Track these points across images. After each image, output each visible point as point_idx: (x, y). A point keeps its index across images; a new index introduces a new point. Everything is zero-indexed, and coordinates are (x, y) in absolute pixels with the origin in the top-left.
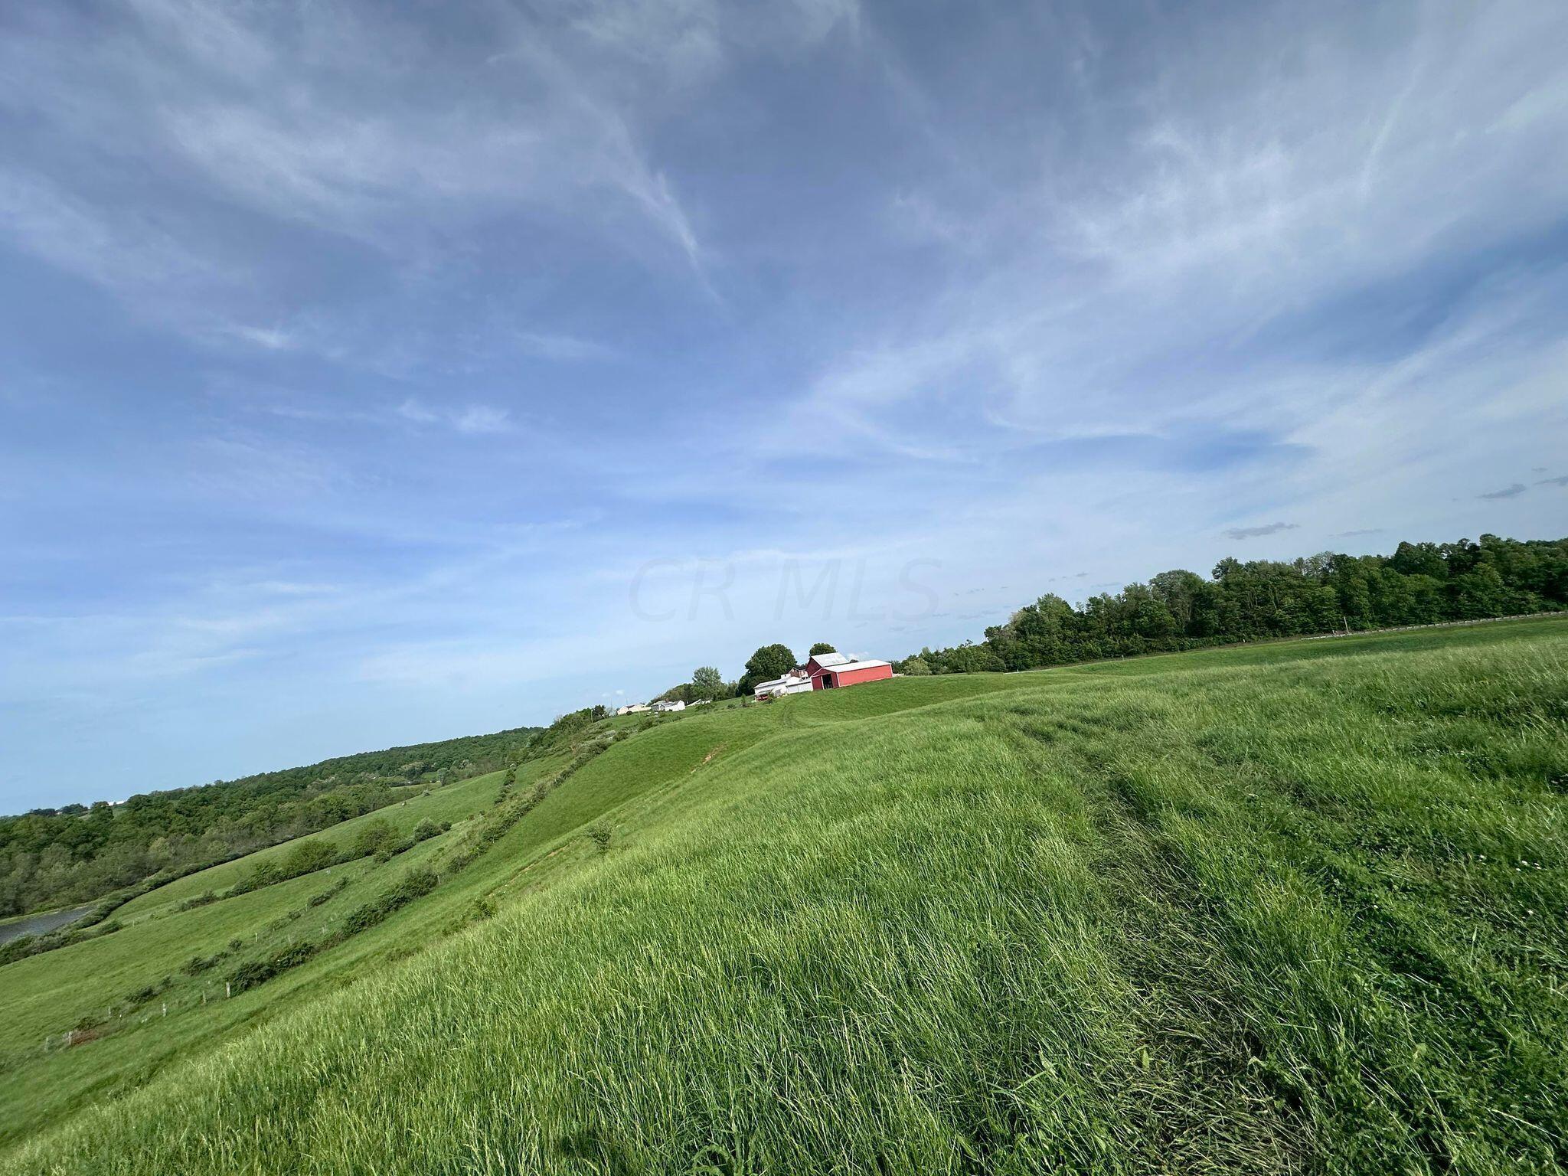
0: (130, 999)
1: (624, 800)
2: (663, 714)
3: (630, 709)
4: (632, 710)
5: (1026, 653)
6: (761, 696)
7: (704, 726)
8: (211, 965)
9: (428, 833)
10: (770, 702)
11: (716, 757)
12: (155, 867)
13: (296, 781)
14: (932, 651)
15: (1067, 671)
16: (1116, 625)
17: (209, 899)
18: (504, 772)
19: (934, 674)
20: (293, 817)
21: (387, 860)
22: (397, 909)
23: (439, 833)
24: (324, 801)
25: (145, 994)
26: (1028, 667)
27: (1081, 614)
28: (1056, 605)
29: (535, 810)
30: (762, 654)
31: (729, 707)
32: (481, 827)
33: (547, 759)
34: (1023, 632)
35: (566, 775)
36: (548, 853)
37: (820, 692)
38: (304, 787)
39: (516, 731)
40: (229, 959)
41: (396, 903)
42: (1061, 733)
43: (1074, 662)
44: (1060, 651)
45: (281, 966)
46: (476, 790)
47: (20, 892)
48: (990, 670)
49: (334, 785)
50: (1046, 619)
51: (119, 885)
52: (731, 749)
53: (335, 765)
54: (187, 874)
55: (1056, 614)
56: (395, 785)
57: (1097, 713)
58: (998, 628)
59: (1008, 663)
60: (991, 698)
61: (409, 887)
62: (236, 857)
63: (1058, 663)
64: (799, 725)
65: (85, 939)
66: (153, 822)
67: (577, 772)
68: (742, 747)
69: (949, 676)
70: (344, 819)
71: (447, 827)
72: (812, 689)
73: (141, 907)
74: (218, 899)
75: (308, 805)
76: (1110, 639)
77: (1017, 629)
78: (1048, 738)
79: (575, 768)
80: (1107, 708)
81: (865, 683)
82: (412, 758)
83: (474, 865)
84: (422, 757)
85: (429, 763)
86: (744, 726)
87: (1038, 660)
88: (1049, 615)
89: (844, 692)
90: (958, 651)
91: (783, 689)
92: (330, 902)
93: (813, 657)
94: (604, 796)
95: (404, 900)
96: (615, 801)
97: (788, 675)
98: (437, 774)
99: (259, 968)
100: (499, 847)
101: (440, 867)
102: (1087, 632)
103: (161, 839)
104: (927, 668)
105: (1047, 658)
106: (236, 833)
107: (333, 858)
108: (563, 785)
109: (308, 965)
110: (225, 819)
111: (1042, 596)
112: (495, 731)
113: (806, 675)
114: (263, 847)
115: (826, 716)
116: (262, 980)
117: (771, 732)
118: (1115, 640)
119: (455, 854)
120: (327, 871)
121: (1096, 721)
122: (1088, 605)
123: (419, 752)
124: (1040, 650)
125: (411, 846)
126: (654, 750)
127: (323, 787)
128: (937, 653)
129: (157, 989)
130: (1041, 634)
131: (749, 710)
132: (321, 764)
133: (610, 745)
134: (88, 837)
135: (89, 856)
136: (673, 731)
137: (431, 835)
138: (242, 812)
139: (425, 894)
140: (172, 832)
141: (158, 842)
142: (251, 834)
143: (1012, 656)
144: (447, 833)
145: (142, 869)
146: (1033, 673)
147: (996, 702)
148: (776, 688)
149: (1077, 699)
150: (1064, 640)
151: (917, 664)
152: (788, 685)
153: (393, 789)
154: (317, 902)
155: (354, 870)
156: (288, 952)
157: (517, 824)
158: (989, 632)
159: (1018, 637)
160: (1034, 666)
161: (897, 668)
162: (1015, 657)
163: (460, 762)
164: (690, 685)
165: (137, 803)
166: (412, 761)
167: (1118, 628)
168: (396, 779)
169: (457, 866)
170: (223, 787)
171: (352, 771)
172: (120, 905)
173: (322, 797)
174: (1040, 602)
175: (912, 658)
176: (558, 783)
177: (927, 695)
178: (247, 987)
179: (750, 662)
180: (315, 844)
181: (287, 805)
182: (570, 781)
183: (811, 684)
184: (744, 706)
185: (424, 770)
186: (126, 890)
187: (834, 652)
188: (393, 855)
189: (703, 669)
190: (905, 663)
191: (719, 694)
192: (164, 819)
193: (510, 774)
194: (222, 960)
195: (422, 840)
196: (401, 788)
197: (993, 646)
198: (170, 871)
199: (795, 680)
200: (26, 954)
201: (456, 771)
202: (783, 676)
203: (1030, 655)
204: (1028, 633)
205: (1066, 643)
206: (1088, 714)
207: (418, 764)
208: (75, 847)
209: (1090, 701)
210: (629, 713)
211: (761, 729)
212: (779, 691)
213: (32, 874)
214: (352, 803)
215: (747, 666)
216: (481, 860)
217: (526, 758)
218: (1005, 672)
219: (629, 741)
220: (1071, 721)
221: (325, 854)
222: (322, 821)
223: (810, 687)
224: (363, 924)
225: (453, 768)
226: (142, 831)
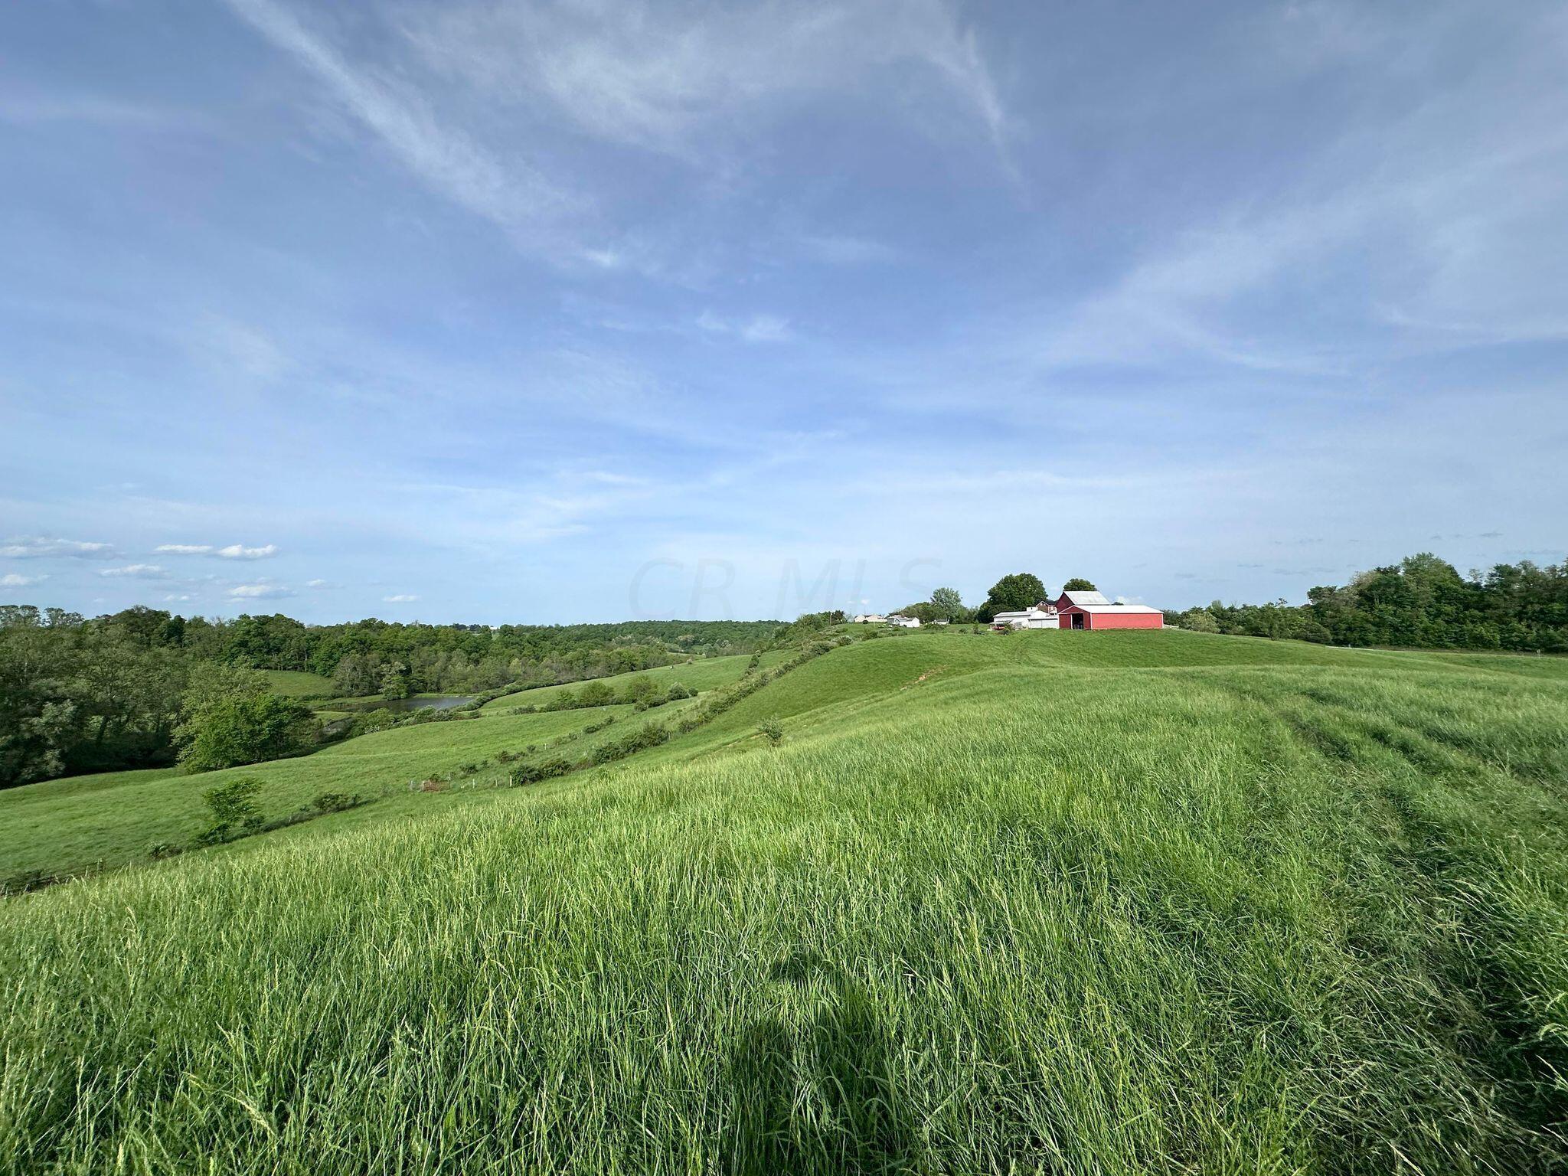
0: (463, 769)
1: (832, 702)
2: (897, 628)
3: (867, 619)
4: (869, 620)
5: (1369, 626)
6: (998, 625)
7: (926, 646)
8: (514, 759)
9: (678, 695)
10: (1005, 632)
11: (930, 679)
12: (512, 679)
13: (604, 634)
14: (1226, 606)
15: (1432, 657)
16: (1537, 607)
17: (531, 710)
18: (751, 656)
19: (1223, 632)
20: (598, 661)
21: (643, 710)
22: (634, 752)
23: (687, 697)
24: (620, 654)
25: (471, 768)
26: (1367, 644)
27: (1477, 586)
28: (1433, 569)
29: (756, 694)
30: (1008, 581)
31: (961, 631)
32: (711, 700)
33: (787, 652)
34: (1370, 599)
35: (787, 668)
36: (752, 736)
37: (1067, 631)
38: (610, 640)
39: (769, 622)
40: (526, 758)
41: (635, 746)
42: (1371, 750)
43: (1447, 647)
44: (1425, 630)
45: (547, 774)
46: (727, 667)
47: (439, 678)
48: (1307, 639)
49: (630, 642)
50: (1413, 586)
51: (491, 687)
52: (948, 674)
53: (632, 627)
54: (529, 688)
55: (1431, 582)
56: (671, 650)
57: (1464, 727)
58: (1331, 590)
59: (1336, 634)
60: (1280, 672)
61: (645, 736)
62: (560, 683)
63: (1419, 646)
64: (1030, 662)
65: (461, 718)
66: (514, 646)
67: (798, 668)
68: (960, 673)
69: (1241, 638)
70: (633, 670)
71: (694, 694)
72: (1058, 627)
73: (500, 705)
74: (536, 711)
75: (609, 654)
76: (1522, 627)
77: (1361, 594)
78: (1339, 751)
79: (796, 663)
80: (1493, 722)
81: (1124, 630)
82: (686, 632)
83: (699, 730)
84: (694, 631)
85: (698, 638)
86: (968, 653)
87: (1386, 637)
88: (1419, 582)
89: (1095, 636)
90: (1262, 610)
91: (1025, 622)
92: (598, 732)
93: (1066, 593)
94: (816, 695)
95: (640, 745)
96: (823, 701)
97: (1035, 609)
98: (703, 648)
99: (532, 771)
100: (720, 720)
101: (672, 727)
102: (1481, 610)
103: (517, 659)
104: (1215, 624)
105: (1401, 637)
106: (561, 665)
107: (610, 699)
108: (784, 677)
109: (565, 778)
110: (555, 653)
111: (1412, 555)
112: (752, 620)
113: (1056, 612)
114: (578, 680)
115: (1067, 658)
116: (533, 780)
117: (995, 664)
118: (1529, 626)
119: (688, 717)
120: (604, 708)
121: (1460, 742)
122: (1492, 575)
123: (692, 627)
124: (1392, 626)
125: (663, 702)
126: (871, 660)
127: (622, 643)
128: (1232, 609)
129: (478, 767)
130: (1398, 604)
131: (978, 637)
132: (624, 624)
133: (832, 648)
134: (477, 649)
135: (477, 662)
136: (895, 645)
137: (680, 697)
138: (567, 650)
139: (657, 745)
140: (524, 655)
141: (515, 661)
142: (572, 668)
143: (1344, 626)
144: (693, 698)
145: (504, 679)
146: (1370, 652)
147: (1284, 677)
148: (1015, 621)
149: (1435, 698)
150: (1437, 616)
151: (1200, 618)
152: (1033, 619)
153: (669, 654)
154: (590, 731)
155: (620, 712)
156: (552, 765)
157: (737, 704)
158: (1315, 593)
159: (1360, 605)
160: (1377, 643)
161: (1169, 618)
162: (1349, 629)
163: (722, 641)
164: (928, 604)
165: (506, 630)
166: (686, 634)
167: (1542, 611)
168: (673, 646)
169: (686, 728)
170: (560, 629)
171: (643, 634)
172: (489, 700)
173: (619, 649)
174: (1407, 562)
175: (1197, 611)
176: (780, 674)
177: (1205, 655)
178: (523, 783)
179: (994, 589)
180: (601, 686)
181: (595, 651)
182: (790, 675)
183: (1058, 622)
184: (976, 633)
185: (694, 643)
186: (493, 691)
187: (1095, 590)
188: (650, 707)
189: (943, 589)
190: (1185, 615)
191: (957, 617)
192: (520, 645)
193: (754, 659)
194: (521, 757)
195: (672, 699)
196: (675, 654)
197: (1317, 611)
198: (520, 684)
199: (1042, 615)
200: (431, 720)
201: (718, 648)
202: (1028, 609)
203: (1374, 628)
204: (1377, 601)
205: (1439, 621)
206: (1445, 725)
207: (690, 637)
208: (470, 654)
209: (1455, 704)
210: (865, 622)
211: (985, 659)
212: (1020, 624)
213: (446, 667)
214: (639, 660)
215: (990, 593)
216: (705, 727)
217: (770, 648)
218: (1330, 644)
219: (850, 647)
220: (1405, 731)
221: (606, 694)
222: (618, 669)
223: (1055, 624)
224: (608, 757)
225: (716, 646)
226: (507, 651)
